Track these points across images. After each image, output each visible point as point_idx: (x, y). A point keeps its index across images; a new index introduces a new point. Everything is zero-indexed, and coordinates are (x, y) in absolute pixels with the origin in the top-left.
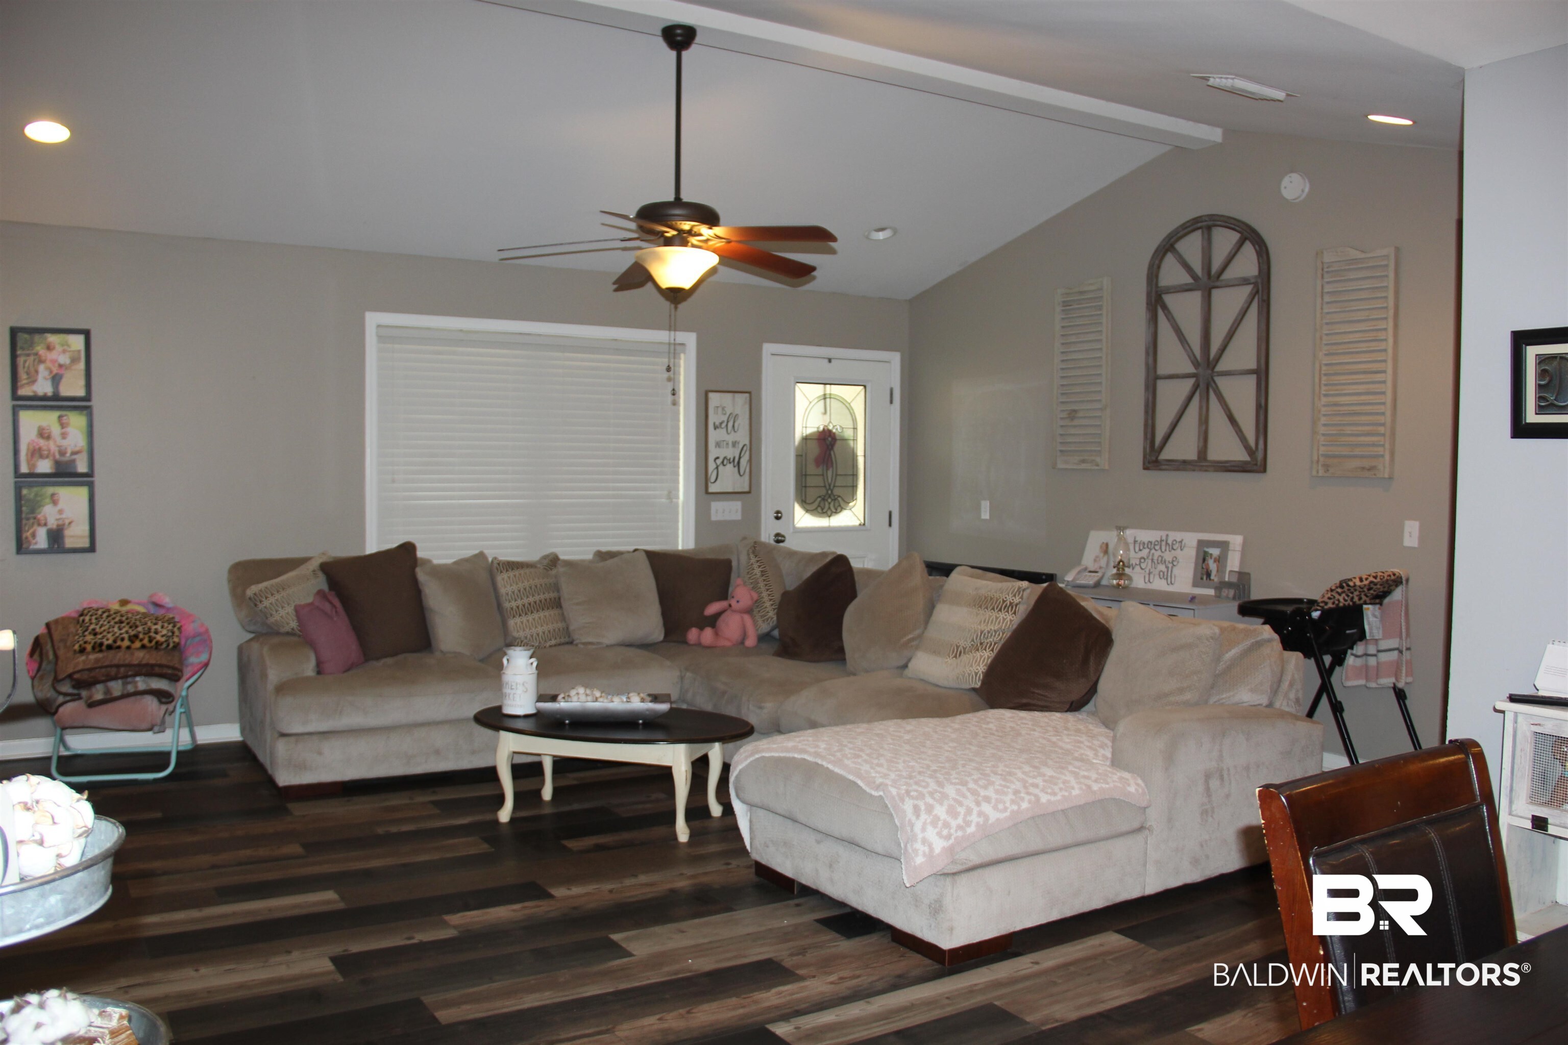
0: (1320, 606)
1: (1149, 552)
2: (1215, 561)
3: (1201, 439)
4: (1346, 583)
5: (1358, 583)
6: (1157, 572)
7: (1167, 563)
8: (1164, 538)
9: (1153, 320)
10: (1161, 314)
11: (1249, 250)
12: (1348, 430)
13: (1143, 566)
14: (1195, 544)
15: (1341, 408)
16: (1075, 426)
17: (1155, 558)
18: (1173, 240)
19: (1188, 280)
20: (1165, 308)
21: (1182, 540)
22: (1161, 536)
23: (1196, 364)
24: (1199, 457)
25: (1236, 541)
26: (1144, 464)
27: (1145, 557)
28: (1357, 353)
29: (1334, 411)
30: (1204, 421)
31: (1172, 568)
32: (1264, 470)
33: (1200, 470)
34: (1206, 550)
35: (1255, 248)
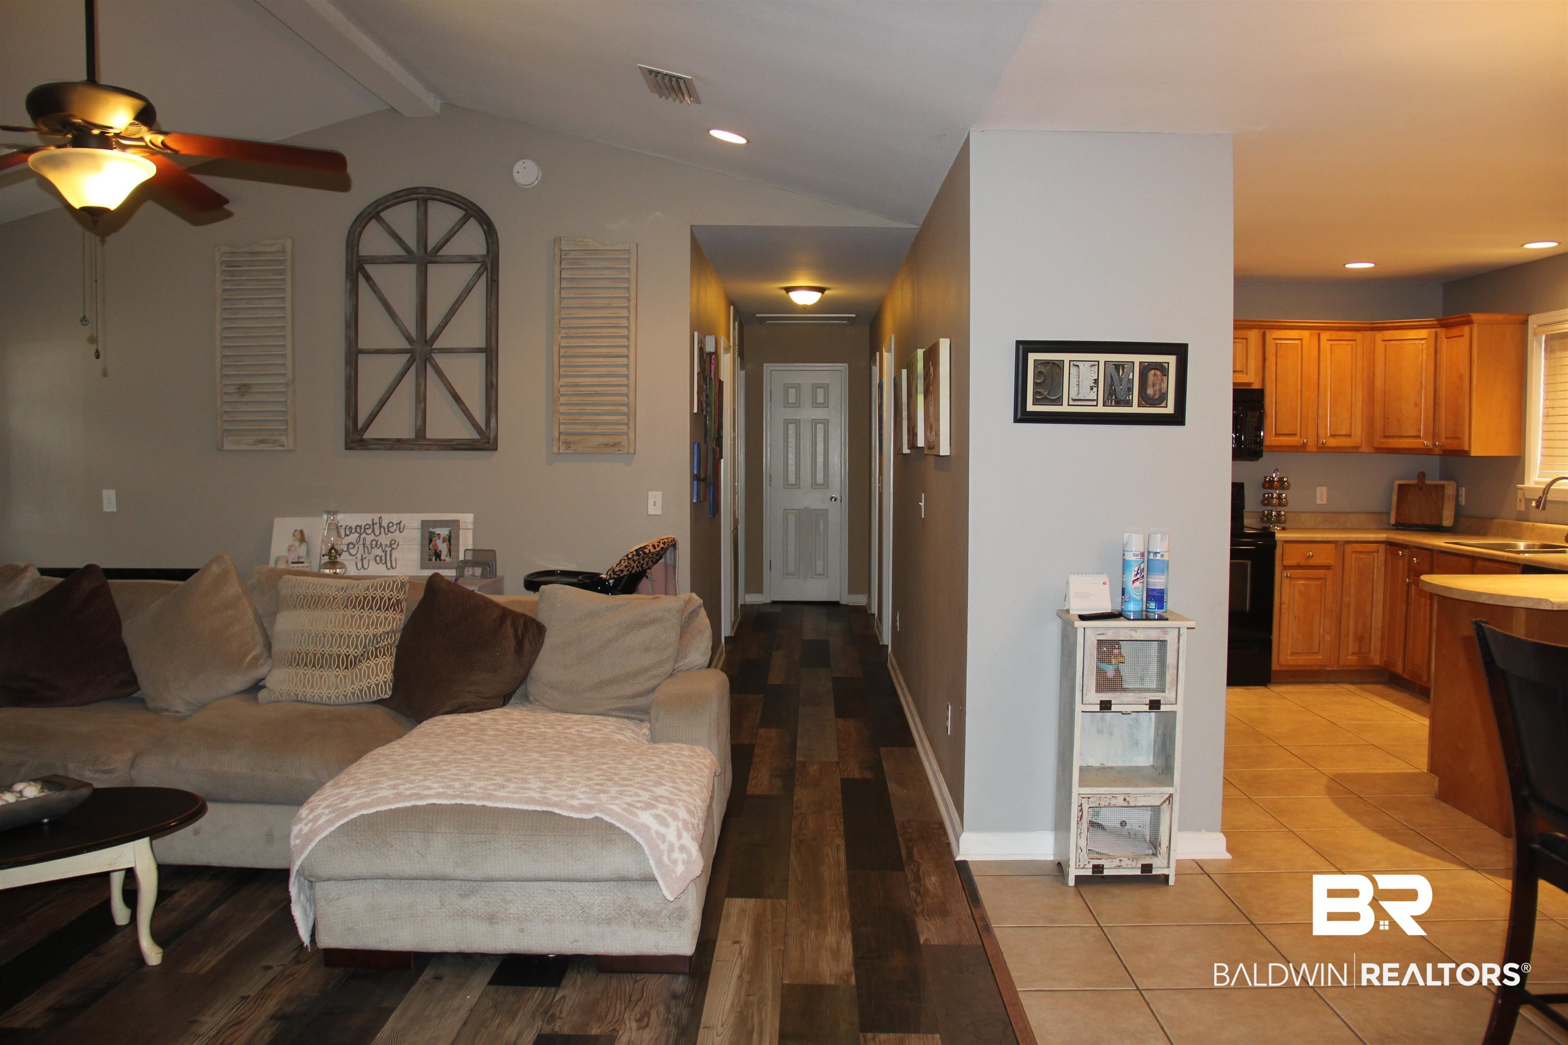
0: (617, 575)
1: (360, 536)
2: (444, 541)
3: (420, 417)
4: (642, 551)
5: (652, 550)
6: (372, 556)
7: (384, 547)
8: (376, 521)
9: (354, 291)
10: (362, 283)
11: (473, 229)
12: (590, 409)
13: (353, 551)
14: (418, 524)
15: (582, 389)
16: (246, 403)
17: (368, 543)
18: (380, 208)
19: (400, 252)
20: (368, 278)
21: (401, 522)
22: (373, 520)
23: (408, 338)
24: (416, 436)
25: (467, 519)
26: (346, 443)
27: (355, 542)
28: (597, 337)
29: (573, 391)
30: (421, 399)
31: (391, 551)
32: (496, 449)
33: (420, 449)
34: (431, 530)
35: (482, 228)
